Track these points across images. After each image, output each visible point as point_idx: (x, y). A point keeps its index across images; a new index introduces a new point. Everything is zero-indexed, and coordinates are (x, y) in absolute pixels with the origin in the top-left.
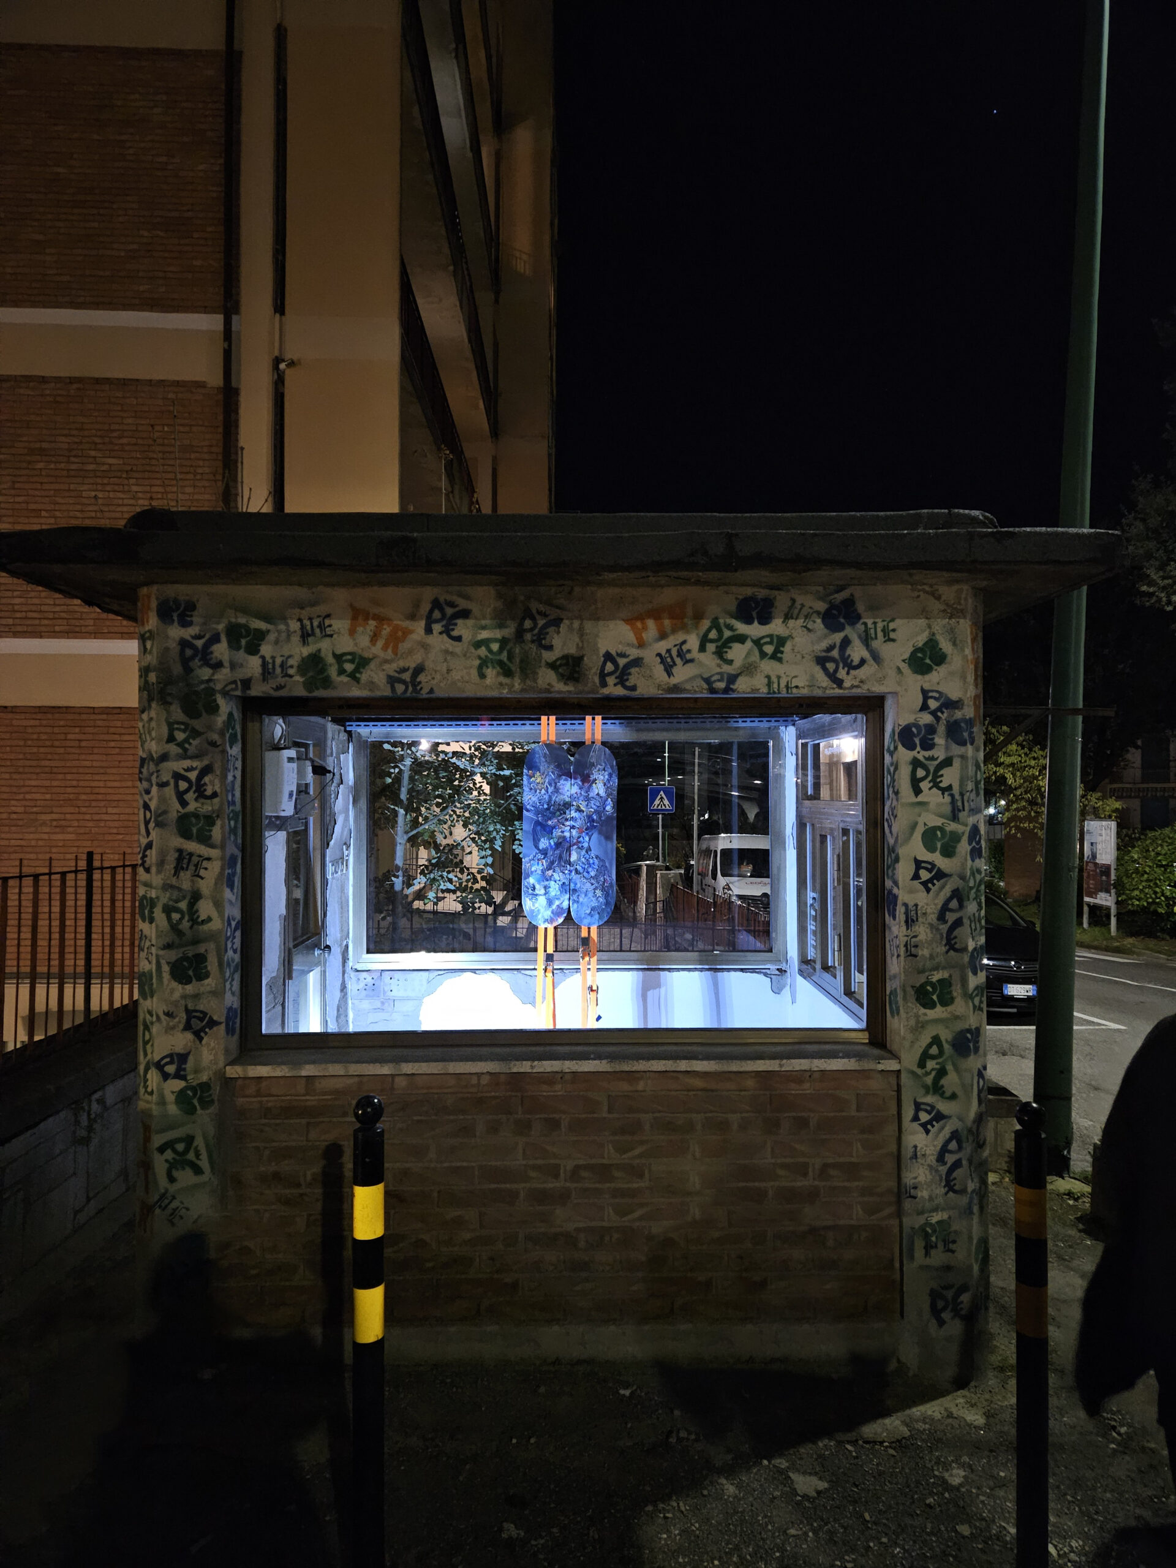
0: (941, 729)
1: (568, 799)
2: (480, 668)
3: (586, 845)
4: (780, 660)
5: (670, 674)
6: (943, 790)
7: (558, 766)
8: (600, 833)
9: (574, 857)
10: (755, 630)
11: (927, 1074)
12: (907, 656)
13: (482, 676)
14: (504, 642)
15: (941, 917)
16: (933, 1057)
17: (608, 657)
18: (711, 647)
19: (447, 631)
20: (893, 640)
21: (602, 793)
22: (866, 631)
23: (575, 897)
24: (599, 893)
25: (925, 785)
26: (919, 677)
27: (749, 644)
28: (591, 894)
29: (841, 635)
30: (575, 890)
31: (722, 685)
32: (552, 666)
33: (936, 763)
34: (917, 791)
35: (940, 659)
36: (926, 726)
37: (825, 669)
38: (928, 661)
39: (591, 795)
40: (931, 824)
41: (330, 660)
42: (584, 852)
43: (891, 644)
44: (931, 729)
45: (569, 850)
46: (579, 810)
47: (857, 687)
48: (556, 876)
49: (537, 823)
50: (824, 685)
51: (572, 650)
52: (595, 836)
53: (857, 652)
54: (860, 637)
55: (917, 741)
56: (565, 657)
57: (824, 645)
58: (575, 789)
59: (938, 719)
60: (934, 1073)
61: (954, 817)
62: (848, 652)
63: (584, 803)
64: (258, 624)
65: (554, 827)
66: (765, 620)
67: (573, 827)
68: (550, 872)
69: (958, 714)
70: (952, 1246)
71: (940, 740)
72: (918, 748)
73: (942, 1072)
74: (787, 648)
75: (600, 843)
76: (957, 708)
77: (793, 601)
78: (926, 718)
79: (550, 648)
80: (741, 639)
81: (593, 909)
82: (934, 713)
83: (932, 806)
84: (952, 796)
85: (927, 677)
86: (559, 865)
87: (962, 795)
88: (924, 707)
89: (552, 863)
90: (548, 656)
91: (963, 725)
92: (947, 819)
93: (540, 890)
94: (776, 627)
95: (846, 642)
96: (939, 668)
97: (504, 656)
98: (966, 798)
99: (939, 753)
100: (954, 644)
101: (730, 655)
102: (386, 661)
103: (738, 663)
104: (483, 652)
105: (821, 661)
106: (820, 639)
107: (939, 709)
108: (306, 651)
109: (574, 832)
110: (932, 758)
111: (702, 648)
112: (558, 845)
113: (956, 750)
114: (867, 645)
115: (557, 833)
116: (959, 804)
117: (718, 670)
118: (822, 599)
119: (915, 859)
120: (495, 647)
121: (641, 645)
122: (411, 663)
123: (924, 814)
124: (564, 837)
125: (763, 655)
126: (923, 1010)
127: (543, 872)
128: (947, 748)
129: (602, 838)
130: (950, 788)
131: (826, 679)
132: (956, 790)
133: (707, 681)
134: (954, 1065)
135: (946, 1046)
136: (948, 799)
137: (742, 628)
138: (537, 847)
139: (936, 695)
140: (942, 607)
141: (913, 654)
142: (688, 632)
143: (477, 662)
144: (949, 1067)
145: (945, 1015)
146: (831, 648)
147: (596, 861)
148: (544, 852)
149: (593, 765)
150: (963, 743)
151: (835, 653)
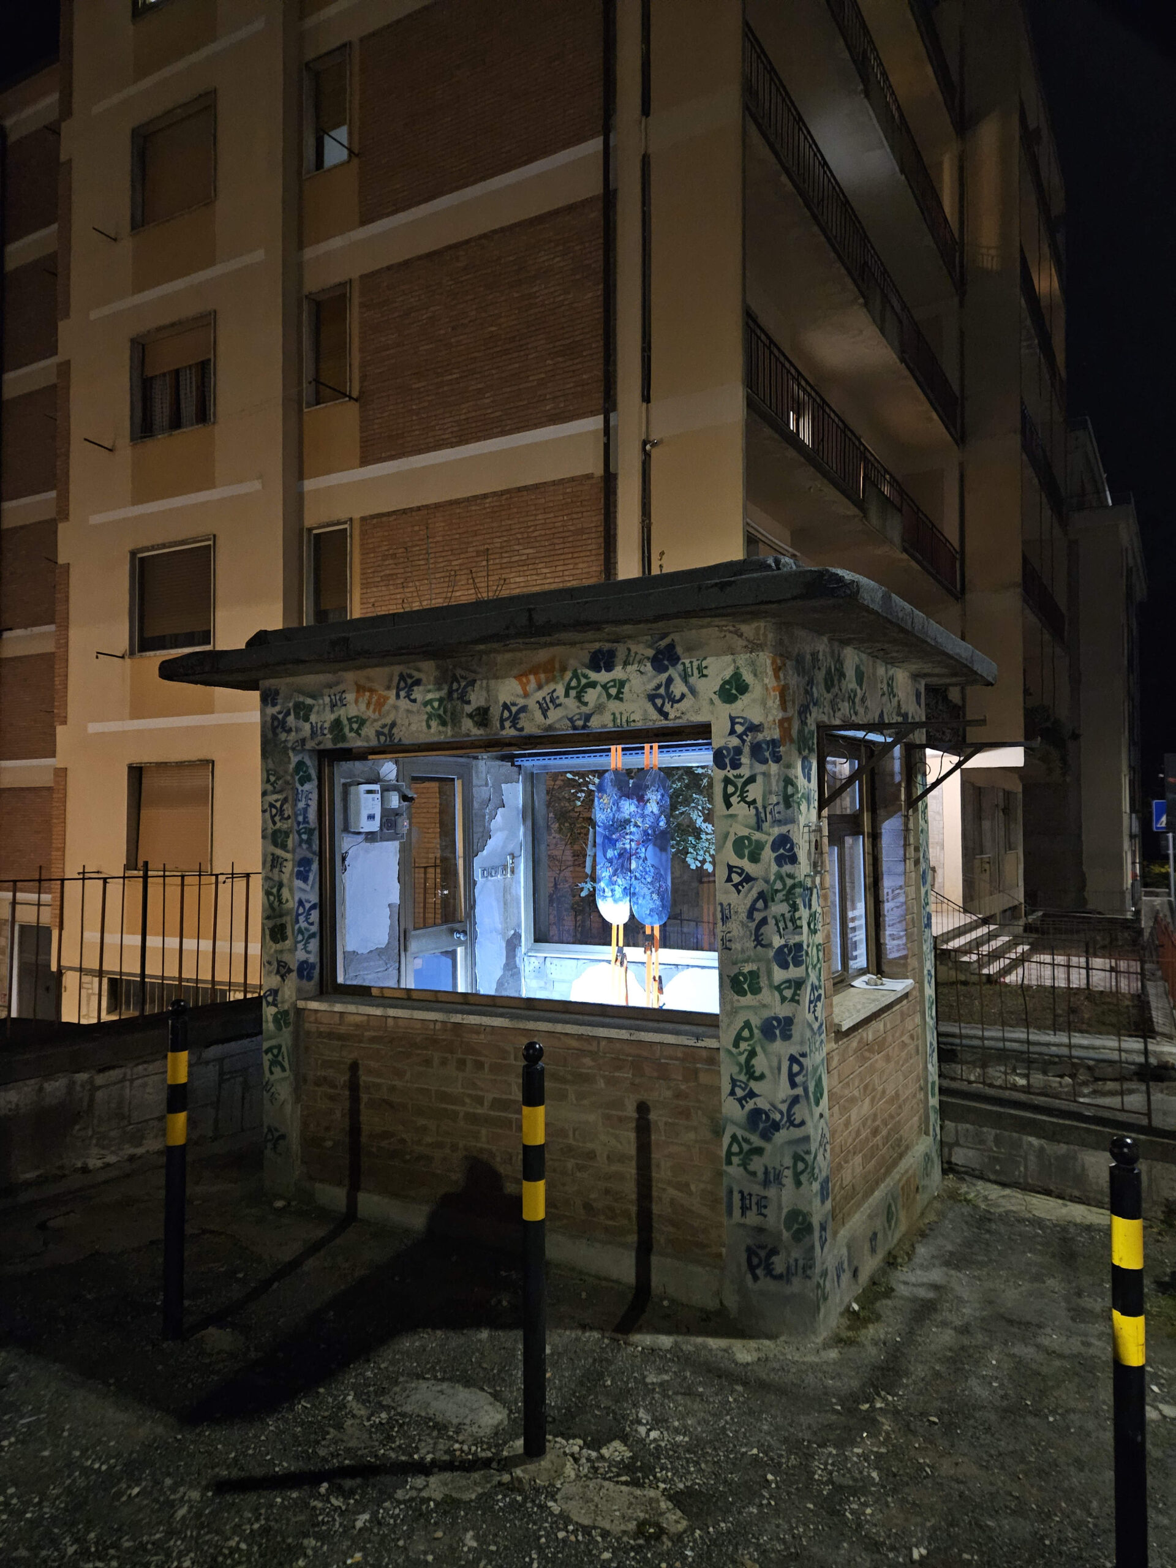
0: (746, 750)
1: (627, 817)
2: (427, 721)
3: (643, 855)
4: (621, 700)
5: (545, 717)
6: (749, 804)
7: (620, 789)
8: (655, 845)
9: (633, 866)
10: (603, 677)
11: (741, 1054)
12: (717, 688)
13: (429, 727)
14: (441, 700)
15: (750, 915)
16: (746, 1040)
17: (505, 706)
18: (573, 693)
19: (408, 696)
20: (706, 676)
21: (656, 810)
22: (685, 670)
23: (634, 899)
24: (655, 896)
25: (734, 800)
26: (728, 706)
27: (599, 688)
28: (648, 897)
29: (665, 675)
30: (634, 894)
31: (580, 723)
32: (470, 716)
33: (743, 780)
34: (728, 805)
35: (743, 688)
36: (734, 748)
37: (655, 705)
38: (734, 691)
39: (646, 812)
40: (740, 834)
41: (345, 722)
42: (641, 861)
43: (704, 679)
44: (738, 751)
45: (630, 859)
46: (636, 826)
47: (679, 718)
48: (620, 881)
49: (605, 837)
50: (654, 717)
51: (482, 703)
52: (650, 847)
53: (678, 688)
54: (680, 675)
55: (727, 761)
56: (478, 709)
57: (653, 684)
58: (633, 808)
59: (743, 741)
60: (746, 1053)
61: (759, 828)
62: (672, 688)
63: (640, 820)
64: (309, 701)
65: (617, 840)
66: (609, 668)
67: (631, 840)
68: (615, 878)
69: (760, 737)
70: (764, 1211)
71: (745, 760)
72: (729, 768)
73: (752, 1054)
74: (626, 690)
75: (655, 855)
76: (759, 731)
77: (629, 650)
78: (735, 741)
79: (469, 703)
80: (593, 685)
81: (651, 910)
82: (740, 737)
83: (740, 818)
84: (756, 809)
85: (733, 705)
86: (622, 872)
87: (765, 808)
88: (732, 732)
89: (616, 870)
90: (469, 709)
91: (764, 746)
92: (752, 828)
93: (608, 893)
94: (618, 673)
95: (670, 680)
96: (743, 697)
97: (441, 712)
98: (768, 810)
99: (745, 771)
100: (755, 675)
101: (586, 698)
102: (375, 720)
103: (591, 705)
104: (429, 708)
105: (652, 698)
106: (650, 680)
107: (745, 733)
108: (333, 717)
109: (633, 844)
110: (739, 776)
111: (567, 695)
112: (620, 855)
113: (760, 768)
114: (686, 682)
115: (619, 845)
116: (763, 815)
117: (578, 711)
118: (650, 646)
119: (728, 865)
120: (436, 704)
121: (526, 695)
122: (388, 721)
123: (734, 825)
124: (625, 849)
125: (609, 696)
126: (736, 997)
127: (610, 877)
128: (751, 767)
129: (657, 850)
130: (754, 802)
131: (656, 712)
132: (759, 804)
133: (571, 720)
134: (762, 1047)
135: (756, 1031)
136: (753, 811)
137: (594, 676)
138: (605, 856)
139: (741, 720)
140: (745, 643)
141: (722, 687)
142: (557, 683)
143: (425, 717)
144: (758, 1049)
145: (754, 1003)
146: (659, 687)
147: (652, 870)
148: (610, 861)
149: (647, 787)
150: (764, 762)
151: (662, 691)
